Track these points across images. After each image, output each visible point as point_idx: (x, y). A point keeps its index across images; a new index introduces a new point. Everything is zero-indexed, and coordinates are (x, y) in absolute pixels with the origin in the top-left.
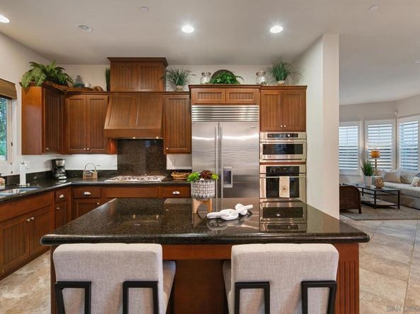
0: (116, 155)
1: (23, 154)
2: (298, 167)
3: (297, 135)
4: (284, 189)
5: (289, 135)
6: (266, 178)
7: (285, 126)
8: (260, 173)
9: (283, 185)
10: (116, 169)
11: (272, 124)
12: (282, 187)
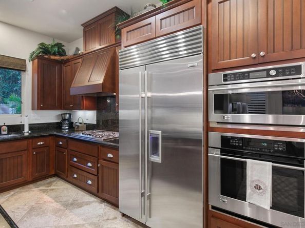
0: (96, 111)
4: (258, 187)
5: (273, 73)
6: (221, 159)
7: (262, 54)
8: (207, 147)
9: (255, 178)
10: (95, 123)
11: (234, 54)
12: (253, 182)
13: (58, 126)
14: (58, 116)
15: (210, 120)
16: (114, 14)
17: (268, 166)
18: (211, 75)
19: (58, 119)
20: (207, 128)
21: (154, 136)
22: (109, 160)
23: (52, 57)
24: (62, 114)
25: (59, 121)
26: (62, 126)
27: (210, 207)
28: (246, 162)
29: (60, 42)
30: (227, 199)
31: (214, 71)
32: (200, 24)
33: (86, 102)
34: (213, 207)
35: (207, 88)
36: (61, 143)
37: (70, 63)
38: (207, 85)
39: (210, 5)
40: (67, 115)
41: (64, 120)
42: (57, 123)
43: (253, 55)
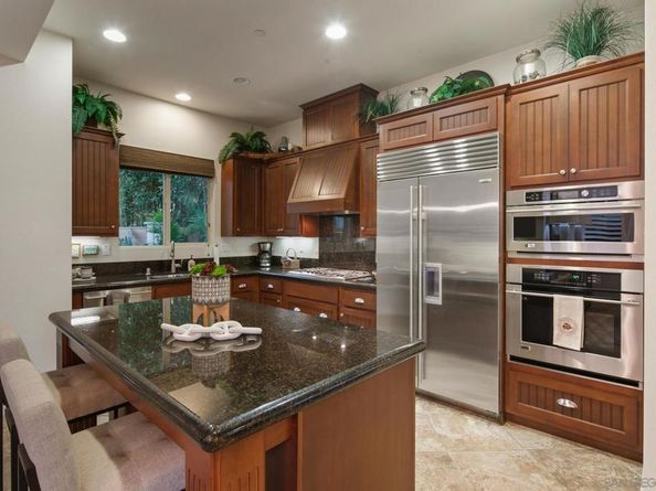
0: (317, 239)
1: (222, 236)
2: (619, 275)
3: (614, 191)
4: (567, 327)
5: (585, 193)
6: (523, 296)
7: (573, 170)
8: (505, 282)
9: (564, 316)
10: (317, 257)
11: (539, 169)
12: (561, 320)
13: (254, 262)
14: (252, 246)
15: (508, 249)
16: (357, 95)
17: (579, 300)
18: (510, 194)
19: (254, 251)
20: (505, 260)
21: (431, 270)
22: (359, 307)
23: (252, 155)
24: (259, 244)
25: (256, 254)
26: (260, 263)
27: (508, 357)
28: (552, 299)
29: (261, 130)
30: (530, 345)
31: (513, 188)
32: (496, 130)
33: (306, 225)
34: (513, 358)
35: (505, 210)
36: (271, 286)
37: (277, 164)
38: (504, 205)
39: (509, 104)
40: (268, 245)
41: (263, 252)
42: (251, 258)
43: (563, 172)
